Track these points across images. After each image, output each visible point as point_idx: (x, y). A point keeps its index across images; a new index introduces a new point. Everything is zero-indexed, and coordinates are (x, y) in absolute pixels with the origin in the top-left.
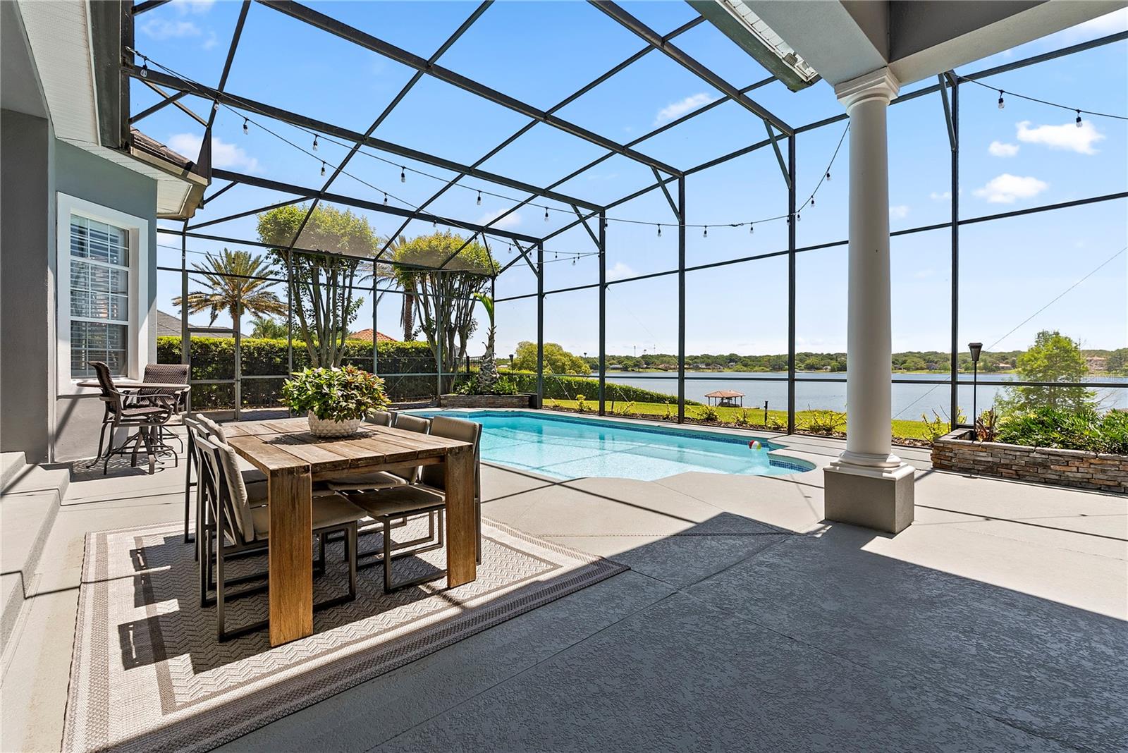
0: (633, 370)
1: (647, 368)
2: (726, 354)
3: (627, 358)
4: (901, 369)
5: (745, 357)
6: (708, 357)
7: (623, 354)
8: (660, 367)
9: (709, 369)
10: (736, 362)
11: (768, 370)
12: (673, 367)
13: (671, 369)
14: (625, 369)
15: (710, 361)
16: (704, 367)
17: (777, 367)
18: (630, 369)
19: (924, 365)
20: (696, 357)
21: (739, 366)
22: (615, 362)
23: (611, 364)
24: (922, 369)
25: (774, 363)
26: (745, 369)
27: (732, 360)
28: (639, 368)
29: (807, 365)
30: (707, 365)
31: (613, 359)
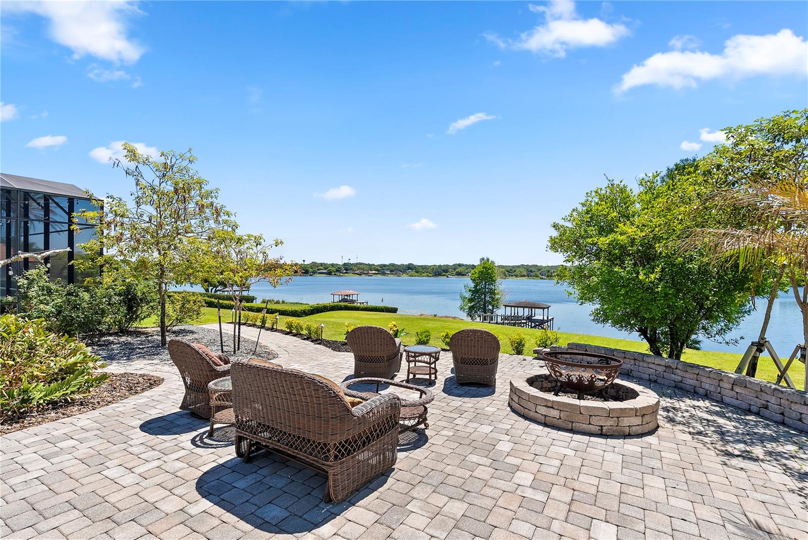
0: (335, 275)
1: (346, 273)
2: (406, 263)
3: (333, 265)
4: (512, 276)
5: (419, 266)
6: (393, 265)
7: (329, 262)
8: (357, 272)
9: (392, 274)
10: (412, 269)
11: (431, 275)
12: (366, 272)
13: (364, 274)
14: (329, 273)
15: (393, 268)
16: (389, 272)
17: (437, 273)
18: (333, 273)
19: (525, 273)
20: (385, 266)
21: (413, 272)
22: (322, 268)
23: (318, 270)
24: (524, 276)
25: (435, 270)
26: (416, 274)
27: (410, 267)
28: (340, 273)
29: (457, 272)
30: (391, 271)
31: (322, 266)
